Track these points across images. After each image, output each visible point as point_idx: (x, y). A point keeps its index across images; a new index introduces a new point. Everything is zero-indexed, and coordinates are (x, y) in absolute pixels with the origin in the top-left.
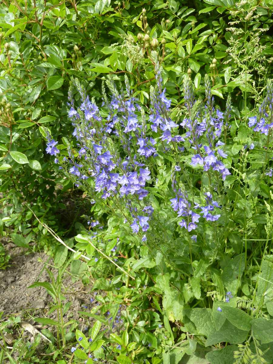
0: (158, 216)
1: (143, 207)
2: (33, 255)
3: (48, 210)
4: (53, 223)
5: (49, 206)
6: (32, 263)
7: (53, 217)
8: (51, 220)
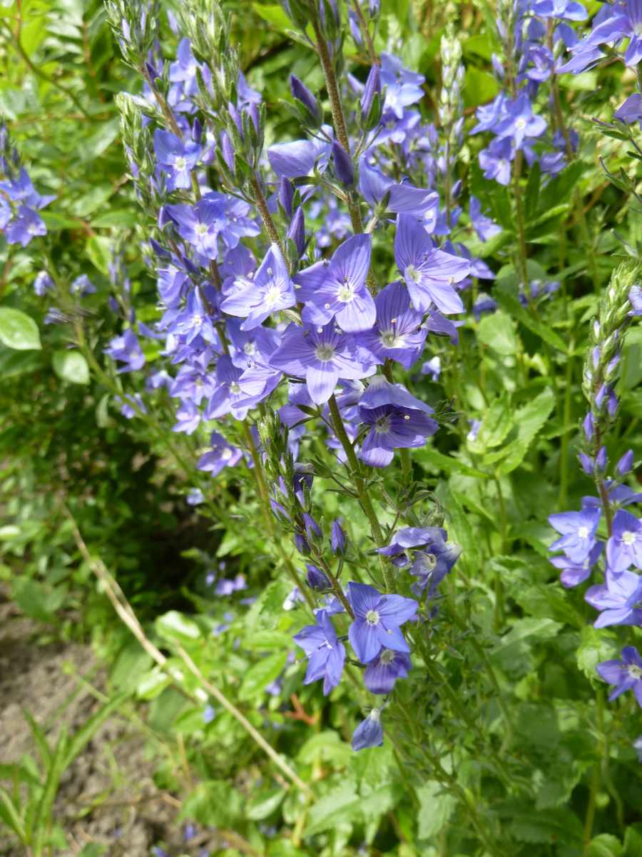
0: (467, 604)
1: (390, 531)
2: (59, 648)
3: (120, 522)
4: (131, 563)
5: (126, 512)
6: (50, 670)
7: (133, 547)
8: (129, 555)
